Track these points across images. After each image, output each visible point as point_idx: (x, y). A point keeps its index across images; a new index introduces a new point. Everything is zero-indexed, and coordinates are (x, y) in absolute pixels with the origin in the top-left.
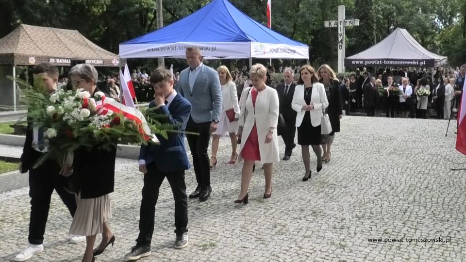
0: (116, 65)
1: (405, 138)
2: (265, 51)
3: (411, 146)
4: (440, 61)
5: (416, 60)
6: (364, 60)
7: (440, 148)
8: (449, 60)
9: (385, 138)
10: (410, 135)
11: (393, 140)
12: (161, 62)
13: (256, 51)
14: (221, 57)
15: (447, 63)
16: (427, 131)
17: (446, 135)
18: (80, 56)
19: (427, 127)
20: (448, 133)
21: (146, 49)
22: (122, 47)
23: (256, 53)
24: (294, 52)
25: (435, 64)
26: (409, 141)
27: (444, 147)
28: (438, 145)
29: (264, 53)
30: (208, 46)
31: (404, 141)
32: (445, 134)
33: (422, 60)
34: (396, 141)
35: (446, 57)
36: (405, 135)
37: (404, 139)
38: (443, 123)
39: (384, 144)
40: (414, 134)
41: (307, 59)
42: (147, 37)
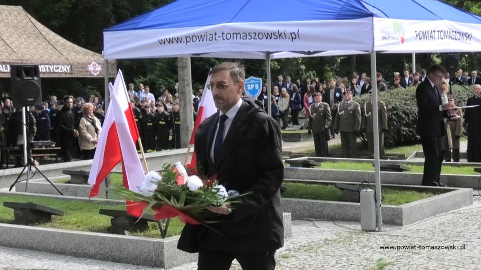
0: (95, 74)
2: (405, 38)
12: (184, 67)
13: (385, 38)
14: (309, 53)
18: (28, 57)
21: (156, 40)
22: (109, 37)
23: (386, 42)
24: (468, 36)
29: (403, 41)
30: (282, 29)
42: (157, 15)
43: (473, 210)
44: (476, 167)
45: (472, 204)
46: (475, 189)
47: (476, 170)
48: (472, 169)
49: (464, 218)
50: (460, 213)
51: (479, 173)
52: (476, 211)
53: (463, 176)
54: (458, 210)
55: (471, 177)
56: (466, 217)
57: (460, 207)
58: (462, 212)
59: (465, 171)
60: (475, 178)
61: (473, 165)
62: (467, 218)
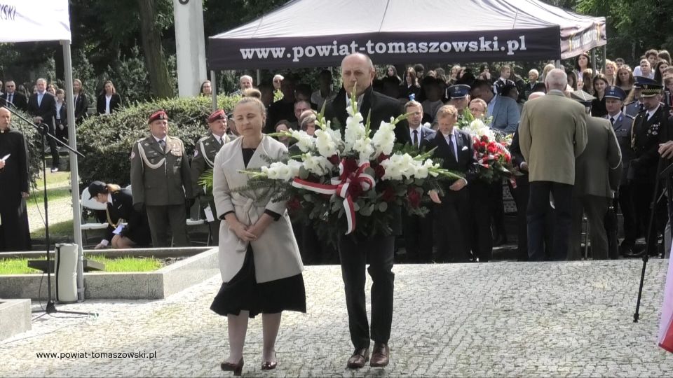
1: (484, 339)
3: (509, 367)
4: (579, 35)
5: (489, 35)
6: (289, 44)
7: (624, 367)
8: (611, 29)
9: (406, 342)
10: (499, 324)
11: (436, 350)
15: (604, 42)
16: (560, 305)
17: (636, 317)
19: (557, 290)
20: (641, 310)
25: (563, 48)
26: (498, 349)
27: (635, 360)
28: (613, 354)
31: (479, 348)
32: (634, 311)
33: (514, 34)
34: (447, 351)
35: (600, 20)
36: (479, 324)
37: (478, 341)
38: (615, 273)
39: (406, 366)
40: (512, 321)
41: (65, 42)
43: (35, 339)
44: (31, 259)
45: (30, 328)
46: (34, 300)
47: (32, 265)
48: (25, 263)
49: (19, 355)
50: (9, 347)
51: (38, 271)
52: (40, 341)
53: (9, 278)
54: (6, 341)
55: (23, 278)
56: (23, 353)
57: (8, 336)
58: (14, 344)
59: (11, 268)
60: (31, 280)
61: (25, 256)
62: (25, 355)
